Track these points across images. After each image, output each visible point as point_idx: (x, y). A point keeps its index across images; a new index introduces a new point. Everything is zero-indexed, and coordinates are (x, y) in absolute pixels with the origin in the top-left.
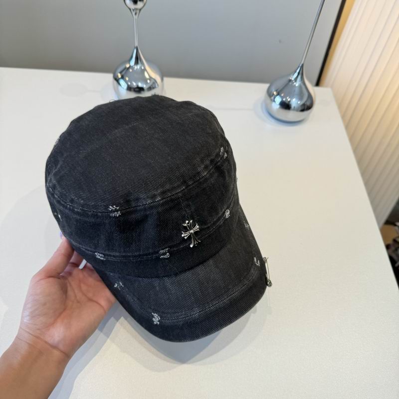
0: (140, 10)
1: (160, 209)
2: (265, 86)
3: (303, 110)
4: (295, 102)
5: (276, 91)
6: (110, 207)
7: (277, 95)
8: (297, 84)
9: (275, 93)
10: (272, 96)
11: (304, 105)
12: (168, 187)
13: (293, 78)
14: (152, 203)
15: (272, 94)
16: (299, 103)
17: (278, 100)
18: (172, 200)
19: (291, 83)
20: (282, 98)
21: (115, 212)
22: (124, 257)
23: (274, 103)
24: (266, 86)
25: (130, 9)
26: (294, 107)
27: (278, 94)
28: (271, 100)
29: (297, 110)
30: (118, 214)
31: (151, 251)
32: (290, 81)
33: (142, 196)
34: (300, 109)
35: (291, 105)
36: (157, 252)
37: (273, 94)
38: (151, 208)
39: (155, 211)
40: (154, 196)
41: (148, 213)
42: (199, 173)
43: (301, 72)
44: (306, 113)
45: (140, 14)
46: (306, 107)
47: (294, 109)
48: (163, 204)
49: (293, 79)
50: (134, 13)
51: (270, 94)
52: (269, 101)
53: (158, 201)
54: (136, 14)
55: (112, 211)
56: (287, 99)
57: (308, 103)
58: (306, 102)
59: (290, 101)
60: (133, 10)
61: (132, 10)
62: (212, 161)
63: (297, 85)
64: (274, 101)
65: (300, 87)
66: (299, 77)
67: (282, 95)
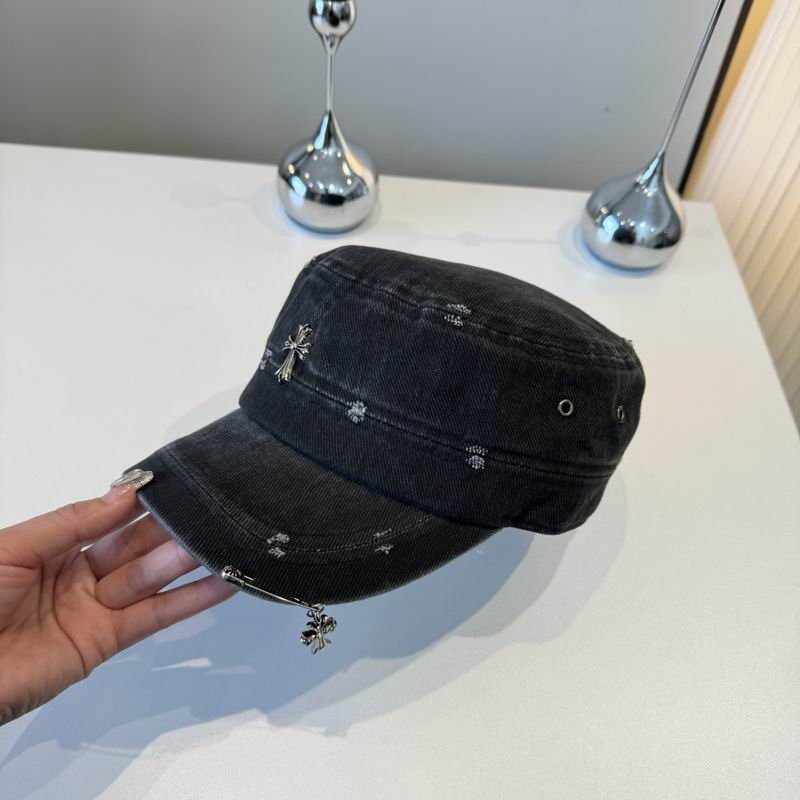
0: (341, 37)
2: (584, 197)
3: (659, 246)
4: (644, 229)
5: (606, 206)
7: (608, 215)
8: (650, 192)
9: (604, 211)
10: (598, 216)
11: (662, 235)
13: (642, 178)
15: (597, 212)
16: (652, 230)
17: (611, 225)
19: (637, 190)
20: (619, 220)
23: (600, 230)
24: (586, 196)
25: (321, 36)
26: (643, 240)
27: (611, 212)
28: (596, 224)
29: (648, 246)
32: (637, 185)
34: (654, 244)
35: (635, 234)
37: (600, 212)
43: (659, 169)
44: (665, 252)
45: (341, 44)
46: (667, 240)
47: (643, 243)
49: (642, 183)
50: (328, 44)
51: (593, 213)
52: (591, 225)
54: (332, 45)
56: (627, 223)
57: (671, 234)
58: (668, 228)
59: (633, 228)
60: (327, 38)
61: (324, 38)
63: (649, 195)
64: (601, 225)
65: (656, 198)
66: (655, 179)
67: (619, 214)
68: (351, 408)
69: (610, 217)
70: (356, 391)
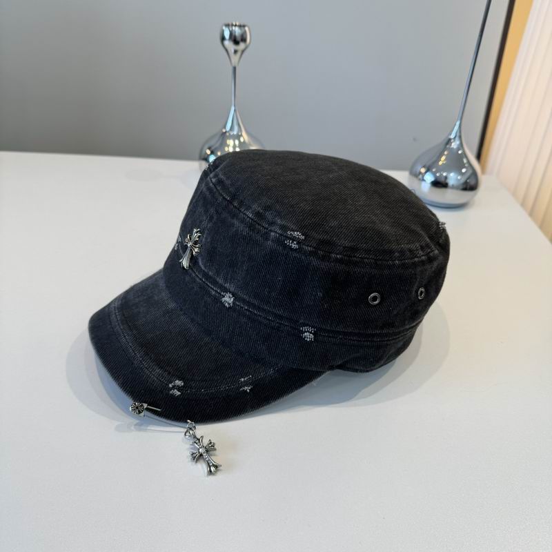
3: (465, 189)
4: (453, 178)
5: (425, 167)
7: (426, 172)
9: (423, 170)
10: (419, 174)
11: (466, 183)
16: (459, 178)
17: (429, 178)
20: (434, 174)
23: (423, 183)
26: (453, 185)
27: (428, 170)
28: (418, 179)
29: (457, 189)
34: (461, 187)
35: (447, 182)
37: (420, 172)
44: (468, 194)
46: (470, 186)
47: (453, 187)
56: (441, 175)
57: (472, 182)
59: (446, 178)
64: (422, 179)
67: (434, 170)
68: (224, 297)
69: (428, 173)
70: (227, 285)
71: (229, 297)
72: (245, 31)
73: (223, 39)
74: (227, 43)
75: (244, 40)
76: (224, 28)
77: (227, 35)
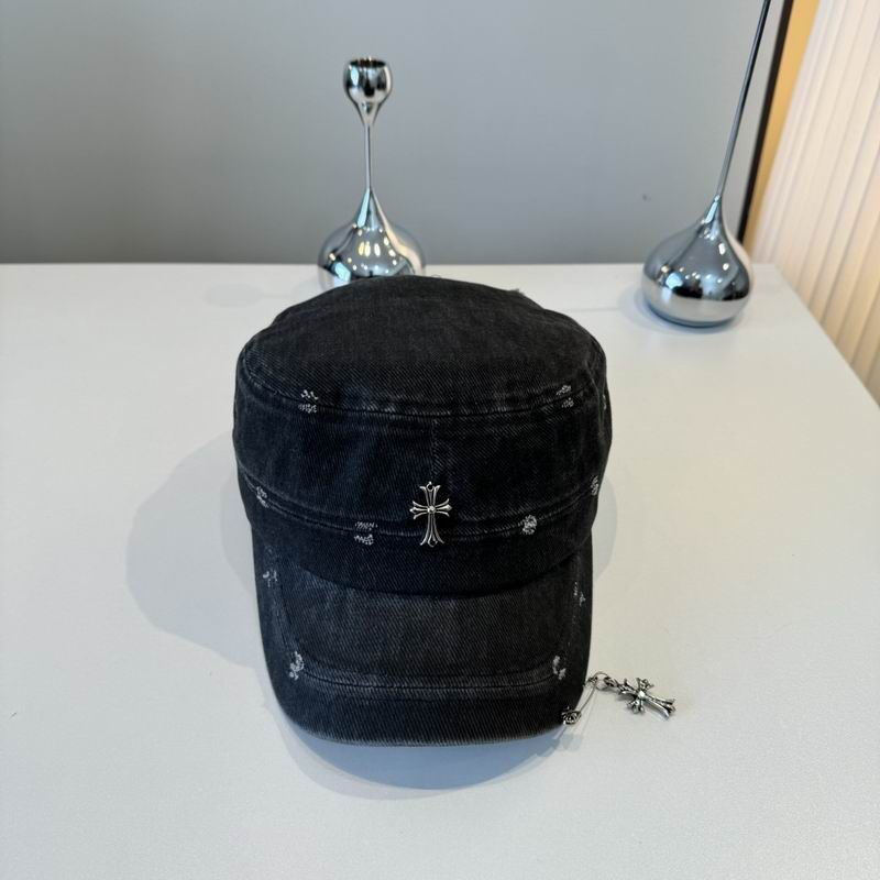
1: (385, 431)
3: (728, 298)
4: (710, 282)
5: (666, 264)
6: (306, 392)
7: (669, 273)
10: (659, 277)
11: (730, 287)
12: (419, 397)
14: (376, 411)
15: (657, 273)
16: (720, 281)
17: (674, 281)
18: (415, 425)
20: (682, 276)
21: (307, 403)
22: (295, 507)
23: (665, 289)
26: (710, 293)
27: (672, 270)
28: (660, 284)
29: (717, 299)
30: (310, 409)
31: (341, 513)
33: (365, 393)
34: (724, 295)
35: (702, 289)
36: (353, 522)
37: (661, 273)
38: (371, 421)
39: (375, 430)
40: (384, 402)
41: (362, 428)
42: (491, 403)
44: (737, 303)
46: (737, 292)
47: (711, 297)
48: (394, 424)
52: (653, 287)
53: (388, 413)
55: (305, 401)
56: (692, 277)
57: (739, 287)
58: (734, 280)
59: (699, 281)
62: (532, 398)
64: (665, 285)
67: (681, 270)
68: (523, 526)
69: (672, 275)
71: (531, 520)
72: (383, 72)
73: (349, 84)
74: (356, 92)
75: (382, 85)
76: (350, 67)
77: (355, 78)
